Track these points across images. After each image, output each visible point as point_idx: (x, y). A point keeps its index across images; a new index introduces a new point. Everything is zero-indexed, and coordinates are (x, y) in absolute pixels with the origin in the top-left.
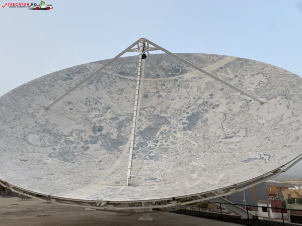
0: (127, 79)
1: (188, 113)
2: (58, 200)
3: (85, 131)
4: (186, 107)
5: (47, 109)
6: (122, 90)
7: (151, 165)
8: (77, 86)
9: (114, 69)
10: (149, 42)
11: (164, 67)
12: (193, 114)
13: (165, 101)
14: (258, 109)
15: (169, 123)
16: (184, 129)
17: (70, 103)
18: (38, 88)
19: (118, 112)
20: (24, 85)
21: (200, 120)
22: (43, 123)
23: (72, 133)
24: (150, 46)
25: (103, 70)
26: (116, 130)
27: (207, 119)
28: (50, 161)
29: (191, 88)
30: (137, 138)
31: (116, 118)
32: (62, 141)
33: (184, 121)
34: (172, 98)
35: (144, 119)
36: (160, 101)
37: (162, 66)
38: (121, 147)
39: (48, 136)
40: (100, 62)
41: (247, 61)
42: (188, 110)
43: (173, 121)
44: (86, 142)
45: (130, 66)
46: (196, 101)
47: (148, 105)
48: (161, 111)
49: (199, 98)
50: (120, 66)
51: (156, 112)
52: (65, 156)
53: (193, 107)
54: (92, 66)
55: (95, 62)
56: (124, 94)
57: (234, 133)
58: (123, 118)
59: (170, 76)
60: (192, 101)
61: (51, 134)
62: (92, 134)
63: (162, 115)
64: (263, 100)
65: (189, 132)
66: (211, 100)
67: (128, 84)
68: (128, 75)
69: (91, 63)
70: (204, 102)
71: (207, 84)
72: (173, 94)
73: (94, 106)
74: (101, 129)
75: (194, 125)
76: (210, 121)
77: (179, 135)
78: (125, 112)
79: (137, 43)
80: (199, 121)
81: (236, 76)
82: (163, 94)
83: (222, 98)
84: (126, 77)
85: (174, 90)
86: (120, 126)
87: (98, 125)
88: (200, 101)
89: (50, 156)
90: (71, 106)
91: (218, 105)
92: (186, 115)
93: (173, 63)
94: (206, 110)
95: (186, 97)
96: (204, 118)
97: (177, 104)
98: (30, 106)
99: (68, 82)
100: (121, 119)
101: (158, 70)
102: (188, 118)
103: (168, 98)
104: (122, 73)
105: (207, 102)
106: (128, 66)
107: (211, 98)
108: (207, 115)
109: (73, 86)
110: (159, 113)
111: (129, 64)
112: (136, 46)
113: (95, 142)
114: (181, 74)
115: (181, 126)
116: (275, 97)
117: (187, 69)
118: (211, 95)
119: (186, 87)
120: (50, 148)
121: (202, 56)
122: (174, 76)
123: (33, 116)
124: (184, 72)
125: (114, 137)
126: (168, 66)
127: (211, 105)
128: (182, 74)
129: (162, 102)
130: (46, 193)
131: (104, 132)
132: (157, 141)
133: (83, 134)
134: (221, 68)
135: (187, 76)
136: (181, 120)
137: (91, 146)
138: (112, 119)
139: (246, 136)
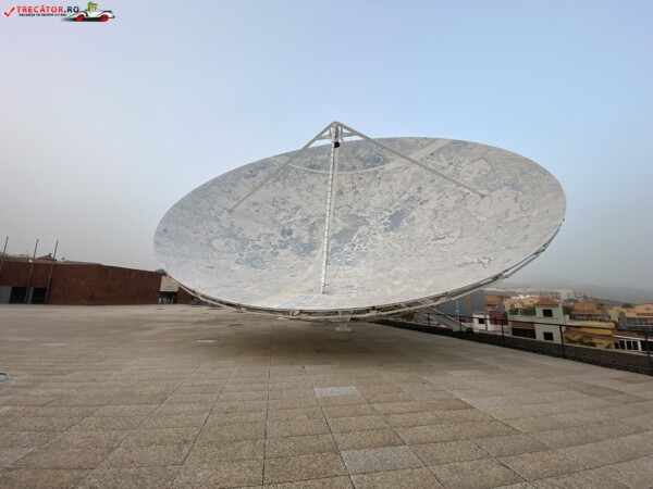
0: (318, 173)
1: (390, 212)
2: (249, 308)
3: (273, 235)
4: (388, 204)
5: (230, 211)
6: (313, 186)
7: (347, 272)
8: (262, 184)
9: (303, 162)
10: (343, 126)
11: (362, 156)
12: (397, 212)
13: (363, 198)
14: (478, 203)
15: (368, 224)
16: (386, 231)
17: (255, 204)
18: (220, 187)
19: (309, 212)
20: (204, 185)
21: (405, 219)
22: (228, 226)
23: (259, 237)
24: (344, 131)
25: (290, 164)
26: (307, 233)
27: (413, 218)
28: (237, 267)
29: (395, 181)
30: (331, 242)
31: (307, 220)
32: (249, 246)
33: (386, 220)
34: (372, 194)
35: (338, 220)
36: (357, 198)
37: (359, 156)
38: (314, 252)
39: (233, 241)
40: (286, 155)
41: (465, 144)
42: (391, 208)
43: (373, 222)
44: (275, 247)
45: (322, 157)
46: (400, 197)
47: (343, 203)
48: (358, 211)
49: (405, 193)
50: (309, 159)
51: (352, 212)
52: (253, 262)
53: (397, 204)
54: (278, 160)
55: (281, 155)
56: (316, 192)
57: (447, 233)
58: (315, 219)
59: (369, 167)
60: (396, 198)
61: (237, 239)
62: (281, 238)
63: (360, 214)
64: (484, 192)
65: (392, 233)
66: (418, 195)
67: (320, 180)
68: (319, 168)
69: (276, 157)
70: (410, 197)
71: (414, 174)
72: (373, 189)
73: (282, 207)
74: (290, 233)
75: (398, 225)
76: (417, 220)
77: (380, 237)
78: (317, 212)
79: (328, 128)
80: (404, 221)
81: (451, 164)
82: (361, 190)
83: (432, 191)
84: (317, 171)
85: (373, 184)
86: (312, 229)
87: (287, 228)
88: (406, 197)
89: (237, 262)
90: (257, 207)
91: (427, 201)
92: (388, 214)
93: (372, 151)
94: (412, 207)
95: (388, 193)
96: (410, 217)
97: (377, 201)
98: (212, 208)
99: (252, 179)
100: (312, 221)
101: (354, 160)
102: (391, 217)
103: (367, 194)
104: (312, 167)
105: (413, 198)
106: (319, 157)
107: (419, 192)
108: (414, 213)
109: (258, 184)
110: (356, 213)
111: (320, 155)
112: (327, 133)
113: (285, 247)
114: (383, 164)
115: (382, 227)
116: (500, 188)
117: (389, 157)
118: (419, 189)
119: (389, 180)
120: (237, 254)
121: (408, 140)
122: (373, 166)
123: (216, 220)
124: (386, 161)
125: (305, 241)
126: (366, 155)
127: (419, 200)
129: (360, 199)
130: (235, 302)
131: (294, 236)
132: (354, 245)
133: (271, 238)
134: (432, 154)
135: (389, 167)
136: (382, 219)
137: (281, 252)
138: (302, 221)
139: (462, 236)
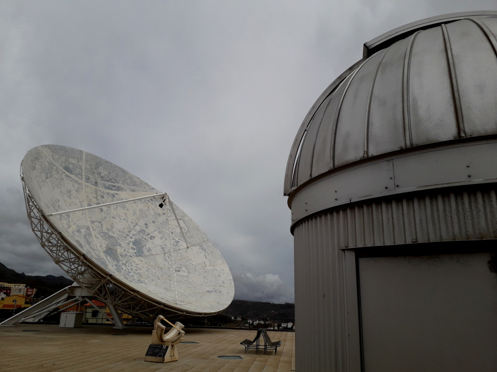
0: (71, 178)
1: (131, 238)
4: (128, 230)
6: (70, 192)
9: (60, 161)
11: (102, 175)
12: (136, 240)
13: (107, 217)
14: (187, 251)
15: (120, 245)
16: (136, 255)
19: (77, 222)
21: (144, 248)
27: (150, 249)
29: (127, 210)
30: (109, 259)
31: (79, 231)
33: (132, 245)
34: (113, 216)
35: (98, 235)
36: (104, 216)
37: (100, 173)
42: (131, 235)
43: (123, 244)
45: (73, 161)
46: (134, 226)
48: (108, 229)
49: (137, 224)
50: (64, 159)
51: (104, 230)
54: (43, 151)
57: (179, 268)
58: (84, 231)
59: (107, 188)
60: (131, 226)
63: (110, 234)
64: (189, 246)
65: (142, 259)
66: (147, 229)
67: (73, 186)
69: (42, 147)
70: (141, 229)
71: (141, 210)
72: (113, 212)
75: (142, 252)
76: (154, 252)
77: (136, 260)
79: (161, 195)
81: (164, 214)
82: (105, 209)
83: (155, 230)
84: (70, 175)
86: (88, 242)
88: (138, 228)
91: (154, 237)
92: (131, 240)
93: (110, 173)
94: (145, 239)
95: (124, 219)
96: (147, 247)
97: (119, 225)
101: (97, 176)
102: (134, 243)
103: (109, 214)
104: (67, 169)
105: (144, 231)
107: (147, 228)
108: (148, 245)
110: (107, 231)
111: (71, 157)
115: (132, 251)
116: (195, 246)
117: (122, 186)
118: (146, 224)
119: (124, 208)
121: (136, 179)
122: (111, 189)
124: (119, 189)
126: (105, 175)
127: (148, 235)
128: (118, 191)
129: (106, 218)
132: (126, 265)
135: (124, 195)
136: (129, 244)
139: (189, 272)
